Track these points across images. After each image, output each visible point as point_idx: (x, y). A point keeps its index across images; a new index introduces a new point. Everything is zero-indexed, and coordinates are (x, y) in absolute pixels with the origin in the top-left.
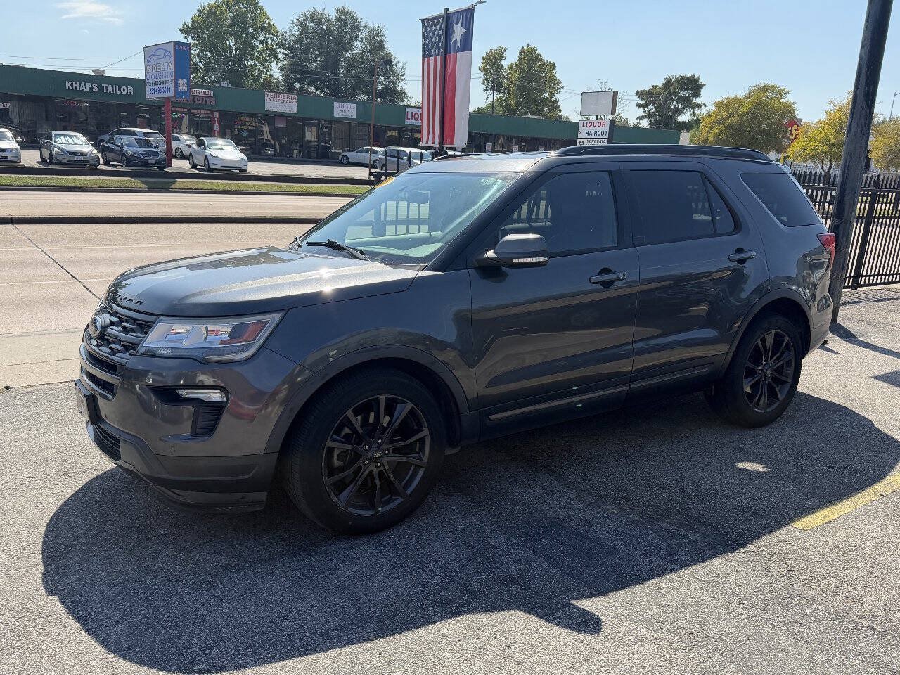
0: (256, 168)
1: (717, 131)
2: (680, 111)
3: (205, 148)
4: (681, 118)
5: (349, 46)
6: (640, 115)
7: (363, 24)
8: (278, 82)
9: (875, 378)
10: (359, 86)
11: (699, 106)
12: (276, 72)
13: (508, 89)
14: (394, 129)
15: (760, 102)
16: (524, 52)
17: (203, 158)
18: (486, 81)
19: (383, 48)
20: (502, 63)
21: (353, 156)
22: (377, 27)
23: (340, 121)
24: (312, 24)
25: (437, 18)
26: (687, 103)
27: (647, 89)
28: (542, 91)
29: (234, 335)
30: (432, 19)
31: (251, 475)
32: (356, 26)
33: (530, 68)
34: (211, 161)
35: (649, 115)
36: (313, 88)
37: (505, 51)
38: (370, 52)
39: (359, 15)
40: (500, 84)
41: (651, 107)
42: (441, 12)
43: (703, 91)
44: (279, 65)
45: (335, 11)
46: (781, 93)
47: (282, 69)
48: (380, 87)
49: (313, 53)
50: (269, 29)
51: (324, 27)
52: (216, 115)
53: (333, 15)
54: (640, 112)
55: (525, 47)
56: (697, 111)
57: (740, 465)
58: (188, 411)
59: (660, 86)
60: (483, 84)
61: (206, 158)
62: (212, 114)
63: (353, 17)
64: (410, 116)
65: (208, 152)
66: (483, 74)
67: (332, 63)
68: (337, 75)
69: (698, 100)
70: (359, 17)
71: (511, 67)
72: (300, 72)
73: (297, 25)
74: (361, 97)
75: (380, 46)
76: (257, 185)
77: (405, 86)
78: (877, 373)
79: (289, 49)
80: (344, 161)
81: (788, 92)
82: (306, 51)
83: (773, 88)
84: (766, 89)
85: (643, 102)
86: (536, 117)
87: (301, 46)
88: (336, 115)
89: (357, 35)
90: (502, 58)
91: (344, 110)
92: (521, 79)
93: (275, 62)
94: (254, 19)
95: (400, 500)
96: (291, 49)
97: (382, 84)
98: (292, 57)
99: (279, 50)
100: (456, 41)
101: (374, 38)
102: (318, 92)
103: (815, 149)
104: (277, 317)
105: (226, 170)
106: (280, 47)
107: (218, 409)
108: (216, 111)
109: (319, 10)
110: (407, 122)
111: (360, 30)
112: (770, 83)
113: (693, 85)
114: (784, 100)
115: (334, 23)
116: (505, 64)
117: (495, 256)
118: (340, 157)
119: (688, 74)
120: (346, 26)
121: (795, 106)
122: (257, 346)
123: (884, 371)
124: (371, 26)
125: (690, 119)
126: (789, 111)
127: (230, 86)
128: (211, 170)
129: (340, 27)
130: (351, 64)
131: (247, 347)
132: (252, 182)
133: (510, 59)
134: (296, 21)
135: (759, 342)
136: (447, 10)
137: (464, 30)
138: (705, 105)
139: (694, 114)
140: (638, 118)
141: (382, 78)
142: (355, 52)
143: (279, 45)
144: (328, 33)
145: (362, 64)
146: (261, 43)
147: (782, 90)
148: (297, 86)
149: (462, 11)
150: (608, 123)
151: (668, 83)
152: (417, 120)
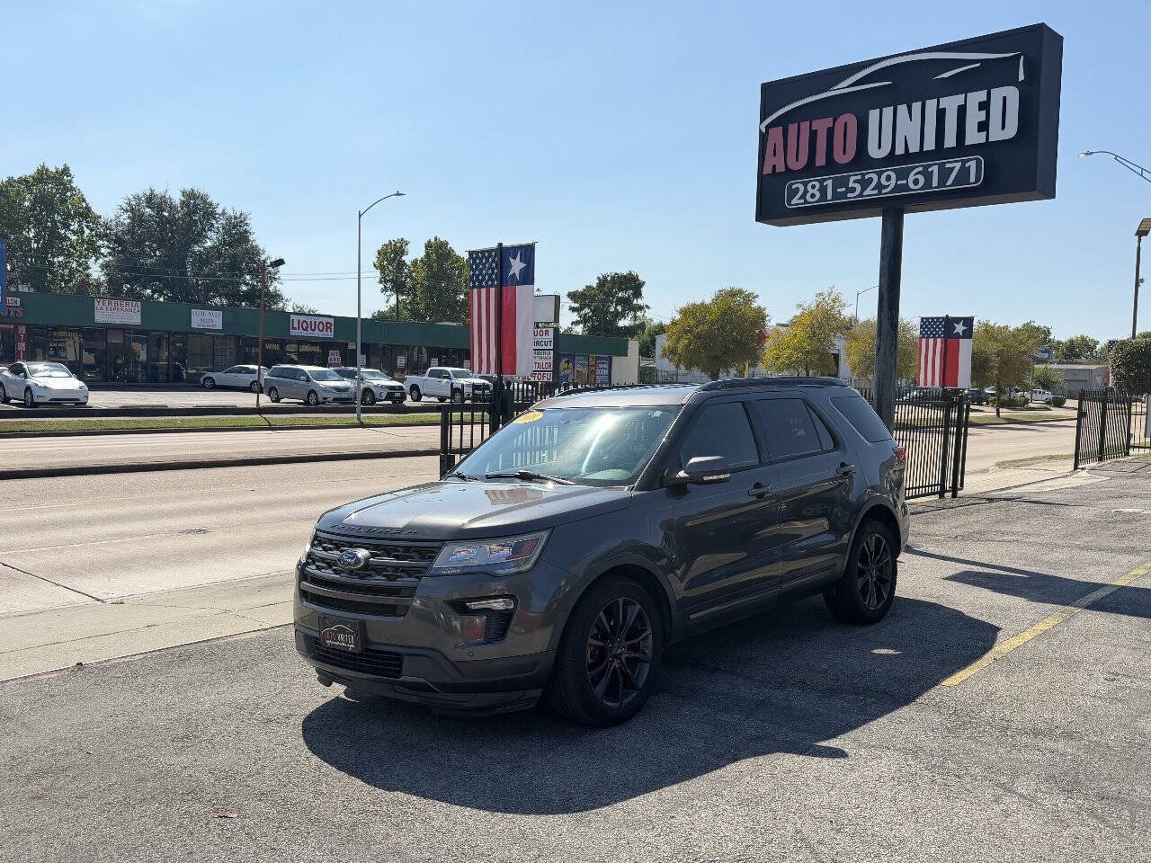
0: (98, 399)
1: (686, 341)
2: (622, 315)
3: (26, 377)
4: (622, 323)
5: (200, 237)
6: (575, 320)
7: (219, 210)
8: (99, 285)
9: (947, 579)
10: (213, 287)
11: (641, 308)
12: (96, 271)
13: (413, 288)
14: (274, 341)
15: (730, 308)
16: (431, 247)
17: (23, 389)
18: (383, 280)
19: (246, 240)
20: (404, 258)
21: (219, 377)
22: (238, 214)
23: (201, 333)
24: (148, 210)
25: (490, 251)
26: (628, 306)
27: (580, 290)
28: (456, 293)
29: (517, 550)
30: (483, 252)
31: (535, 672)
32: (209, 212)
33: (440, 266)
34: (36, 393)
35: (584, 320)
36: (149, 291)
37: (407, 244)
38: (230, 244)
39: (213, 199)
40: (403, 284)
41: (586, 310)
42: (494, 245)
43: (644, 290)
44: (101, 261)
45: (181, 194)
46: (749, 298)
47: (103, 267)
48: (244, 288)
49: (150, 246)
50: (86, 214)
51: (166, 214)
52: (22, 330)
53: (177, 198)
54: (575, 317)
55: (433, 240)
56: (639, 314)
57: (876, 651)
58: (479, 621)
59: (595, 286)
60: (381, 282)
61: (28, 388)
62: (16, 329)
63: (205, 202)
64: (296, 325)
65: (30, 381)
66: (379, 271)
67: (175, 260)
68: (184, 274)
69: (640, 302)
70: (215, 202)
71: (415, 262)
72: (131, 270)
73: (126, 211)
74: (217, 300)
75: (243, 237)
76: (106, 421)
77: (279, 287)
78: (945, 576)
79: (115, 242)
80: (208, 384)
81: (756, 296)
82: (140, 243)
83: (740, 292)
84: (733, 294)
85: (576, 305)
86: (455, 324)
87: (132, 238)
88: (194, 325)
89: (212, 225)
90: (402, 252)
91: (206, 319)
92: (428, 278)
93: (94, 258)
94: (63, 201)
95: (635, 693)
96: (118, 241)
97: (247, 284)
98: (122, 252)
99: (101, 242)
100: (514, 274)
101: (234, 228)
102: (156, 296)
103: (789, 358)
104: (545, 534)
105: (55, 404)
106: (102, 239)
107: (506, 616)
108: (22, 325)
109: (159, 191)
110: (293, 333)
111: (215, 218)
112: (737, 287)
113: (632, 284)
114: (754, 305)
115: (179, 209)
116: (408, 259)
117: (686, 475)
118: (202, 379)
119: (624, 272)
120: (195, 212)
121: (767, 312)
122: (534, 559)
123: (950, 573)
124: (230, 212)
125: (632, 323)
126: (760, 316)
127: (32, 290)
128: (36, 405)
129: (189, 214)
130: (203, 259)
131: (526, 561)
132: (98, 418)
133: (415, 253)
134: (125, 206)
135: (865, 544)
136: (501, 244)
137: (523, 265)
138: (647, 307)
139: (635, 318)
140: (573, 323)
141: (248, 277)
142: (209, 244)
143: (101, 237)
144: (171, 221)
145: (219, 260)
146: (74, 233)
147: (748, 296)
148: (126, 287)
149: (521, 247)
150: (551, 331)
151: (603, 282)
152: (306, 329)
